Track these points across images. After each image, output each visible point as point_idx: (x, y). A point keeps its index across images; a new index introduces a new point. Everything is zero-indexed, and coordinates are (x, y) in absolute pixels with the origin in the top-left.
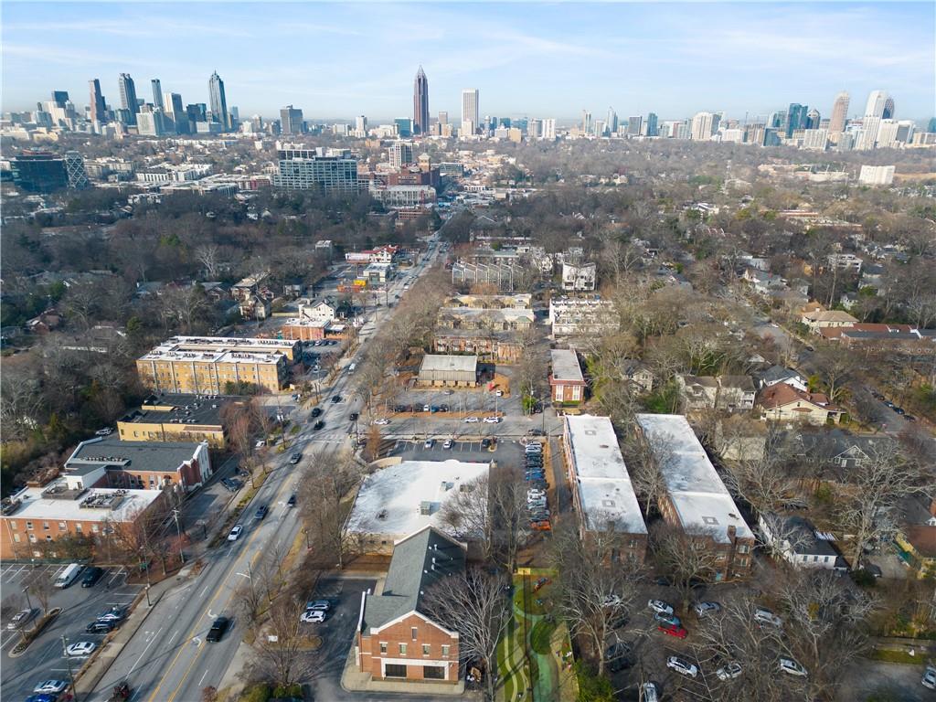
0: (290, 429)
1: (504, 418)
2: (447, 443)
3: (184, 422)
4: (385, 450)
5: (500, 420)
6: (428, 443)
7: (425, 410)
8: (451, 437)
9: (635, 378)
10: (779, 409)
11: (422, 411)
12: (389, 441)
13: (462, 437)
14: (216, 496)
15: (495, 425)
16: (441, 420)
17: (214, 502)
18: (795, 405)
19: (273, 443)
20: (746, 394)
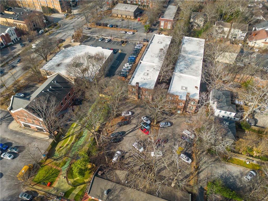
0: (56, 27)
1: (136, 33)
2: (107, 40)
3: (14, 19)
4: (83, 40)
5: (133, 33)
6: (100, 39)
7: (108, 26)
8: (110, 38)
9: (196, 21)
10: (255, 41)
11: (107, 26)
12: (88, 36)
13: (116, 39)
14: (16, 48)
15: (131, 35)
16: (111, 31)
17: (14, 50)
18: (264, 40)
19: (47, 31)
20: (243, 33)
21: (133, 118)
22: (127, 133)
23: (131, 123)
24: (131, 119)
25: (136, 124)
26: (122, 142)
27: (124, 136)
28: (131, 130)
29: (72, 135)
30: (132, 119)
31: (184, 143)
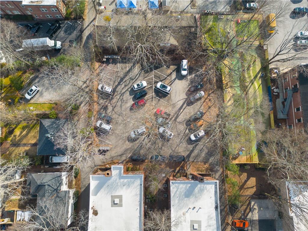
21: (186, 132)
22: (185, 105)
23: (185, 122)
24: (187, 130)
25: (178, 122)
26: (187, 90)
27: (186, 99)
28: (182, 111)
29: (252, 80)
30: (187, 128)
31: (109, 113)
